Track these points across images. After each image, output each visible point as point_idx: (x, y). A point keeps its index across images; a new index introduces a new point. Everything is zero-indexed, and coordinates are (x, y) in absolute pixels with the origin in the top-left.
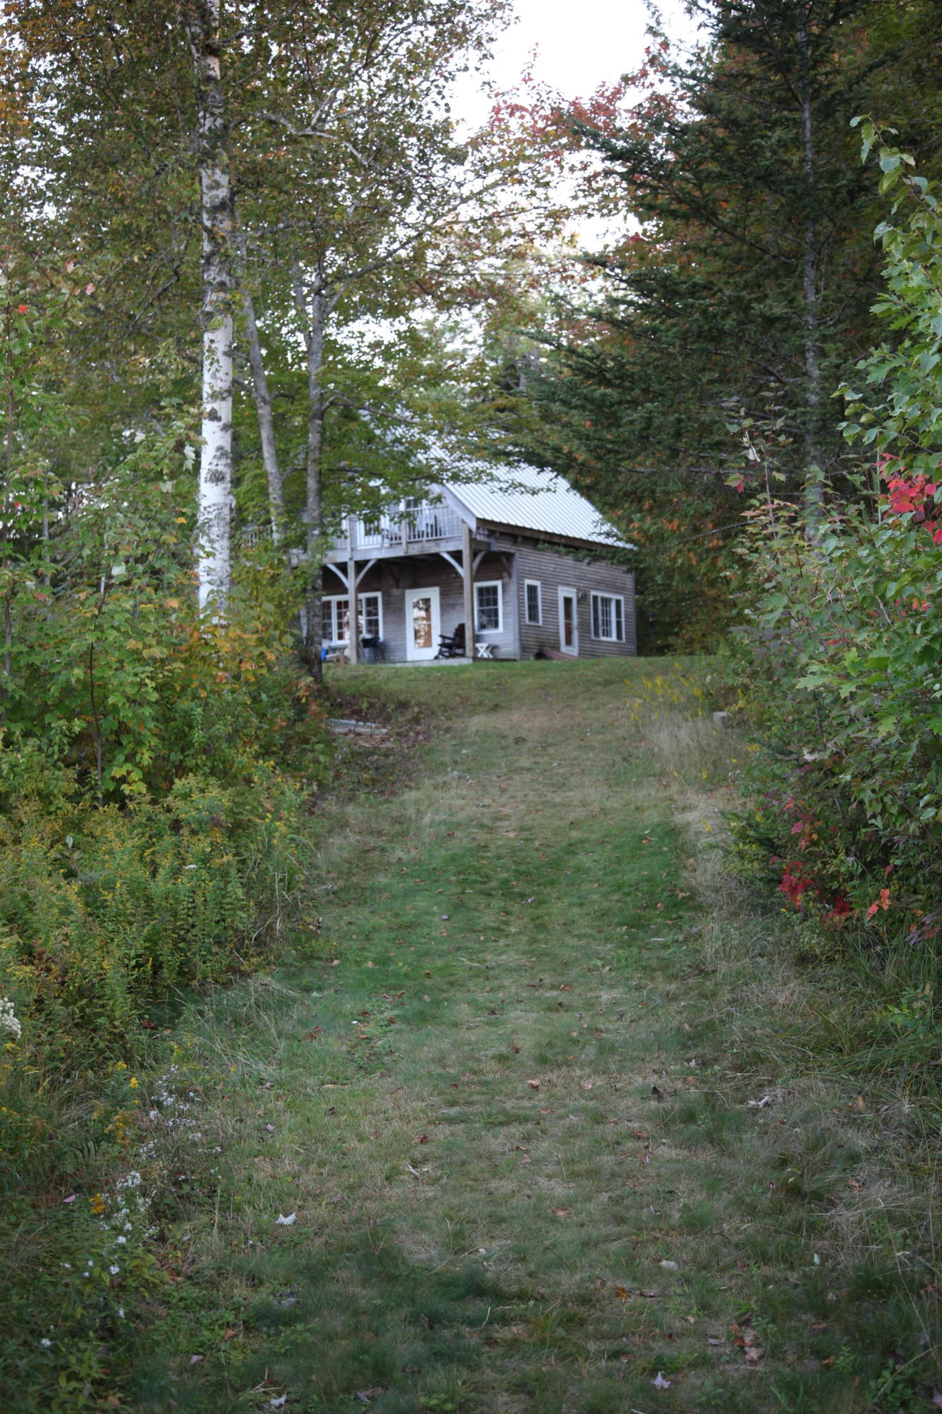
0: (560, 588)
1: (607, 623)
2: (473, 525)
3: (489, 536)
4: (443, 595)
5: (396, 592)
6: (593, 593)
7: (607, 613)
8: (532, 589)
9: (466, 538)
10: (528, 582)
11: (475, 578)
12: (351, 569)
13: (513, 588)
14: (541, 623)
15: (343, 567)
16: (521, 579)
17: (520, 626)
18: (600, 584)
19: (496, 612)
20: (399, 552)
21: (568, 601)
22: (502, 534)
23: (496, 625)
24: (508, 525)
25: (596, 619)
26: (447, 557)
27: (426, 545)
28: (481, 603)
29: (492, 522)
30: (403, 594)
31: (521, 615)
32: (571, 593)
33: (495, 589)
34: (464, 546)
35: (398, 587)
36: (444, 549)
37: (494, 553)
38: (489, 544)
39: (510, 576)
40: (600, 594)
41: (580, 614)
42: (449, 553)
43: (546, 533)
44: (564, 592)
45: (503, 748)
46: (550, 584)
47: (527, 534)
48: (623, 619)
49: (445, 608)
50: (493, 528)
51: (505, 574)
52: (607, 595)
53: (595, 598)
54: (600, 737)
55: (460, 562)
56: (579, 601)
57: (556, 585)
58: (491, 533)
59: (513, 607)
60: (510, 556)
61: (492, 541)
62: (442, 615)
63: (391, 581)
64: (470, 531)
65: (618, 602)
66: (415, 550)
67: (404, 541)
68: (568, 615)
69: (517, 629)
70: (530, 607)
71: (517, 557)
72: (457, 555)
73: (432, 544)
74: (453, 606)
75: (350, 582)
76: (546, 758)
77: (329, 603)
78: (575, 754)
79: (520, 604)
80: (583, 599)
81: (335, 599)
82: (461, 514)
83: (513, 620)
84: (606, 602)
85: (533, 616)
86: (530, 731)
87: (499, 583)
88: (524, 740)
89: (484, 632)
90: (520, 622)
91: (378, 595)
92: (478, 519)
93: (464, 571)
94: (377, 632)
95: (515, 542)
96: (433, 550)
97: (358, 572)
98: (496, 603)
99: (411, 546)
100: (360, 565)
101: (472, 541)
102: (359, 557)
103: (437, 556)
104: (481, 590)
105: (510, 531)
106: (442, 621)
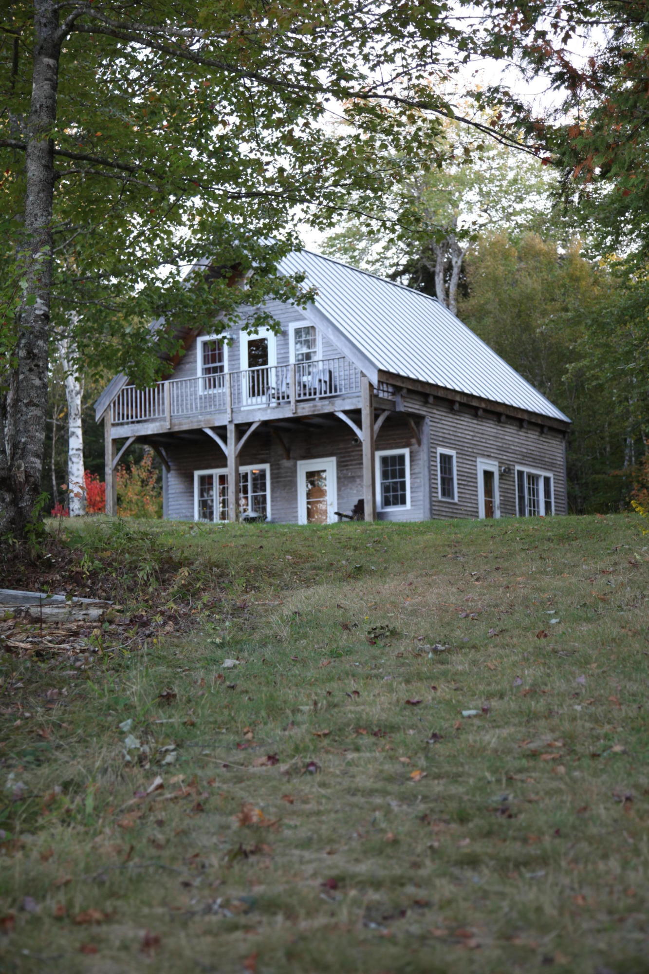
0: (479, 459)
1: (534, 504)
2: (374, 379)
3: (393, 394)
4: (340, 466)
5: (286, 463)
6: (518, 468)
7: (534, 492)
8: (446, 460)
9: (365, 394)
10: (440, 450)
11: (377, 445)
12: (231, 434)
13: (423, 456)
14: (456, 500)
15: (221, 431)
16: (433, 446)
17: (431, 501)
18: (527, 458)
19: (403, 484)
20: (287, 413)
21: (488, 475)
22: (410, 391)
23: (403, 502)
24: (417, 381)
25: (522, 498)
26: (343, 417)
27: (319, 403)
28: (385, 475)
29: (398, 376)
30: (295, 465)
31: (432, 490)
32: (493, 466)
33: (402, 458)
34: (363, 404)
35: (288, 458)
36: (339, 408)
37: (401, 412)
38: (394, 403)
39: (419, 443)
40: (526, 470)
41: (503, 491)
42: (346, 412)
43: (462, 394)
44: (483, 465)
45: (335, 655)
46: (468, 455)
47: (440, 394)
48: (553, 500)
49: (343, 480)
50: (399, 384)
51: (414, 441)
52: (534, 471)
53: (521, 473)
54: (585, 628)
55: (359, 424)
56: (501, 476)
57: (475, 456)
58: (397, 390)
59: (423, 479)
60: (419, 419)
61: (398, 399)
62: (339, 489)
63: (280, 451)
64: (371, 385)
65: (547, 480)
66: (305, 410)
67: (292, 399)
68: (489, 492)
69: (428, 506)
70: (443, 479)
71: (427, 420)
72: (355, 414)
73: (326, 402)
74: (353, 479)
75: (230, 450)
76: (444, 690)
77: (210, 477)
78: (531, 674)
79: (432, 476)
80: (506, 474)
81: (216, 472)
82: (360, 366)
83: (423, 495)
84: (533, 478)
85: (447, 491)
86: (414, 613)
87: (406, 452)
88: (394, 633)
89: (390, 509)
90: (431, 497)
91: (267, 467)
92: (380, 371)
93: (363, 435)
94: (264, 509)
95: (426, 403)
96: (327, 409)
97: (239, 437)
98: (402, 474)
99: (302, 405)
100: (241, 429)
101: (373, 397)
102: (239, 420)
103: (331, 416)
104: (384, 460)
105: (420, 389)
106: (339, 496)
